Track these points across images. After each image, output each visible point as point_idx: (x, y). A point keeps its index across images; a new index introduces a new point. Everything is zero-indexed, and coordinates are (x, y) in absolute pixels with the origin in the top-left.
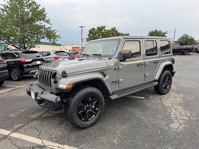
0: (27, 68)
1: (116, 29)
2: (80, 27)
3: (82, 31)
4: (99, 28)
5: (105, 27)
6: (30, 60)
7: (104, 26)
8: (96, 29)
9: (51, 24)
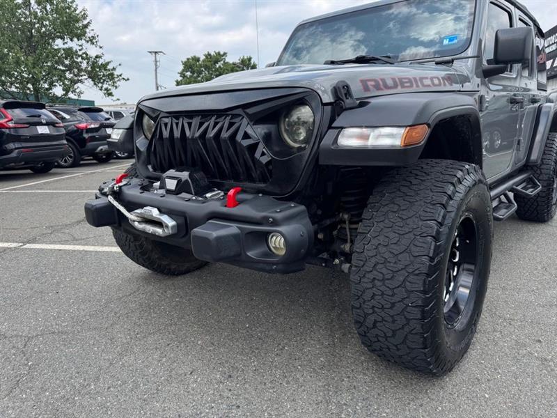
0: (90, 142)
1: (252, 62)
2: (150, 52)
3: (158, 63)
4: (208, 56)
5: (225, 54)
6: (97, 126)
7: (222, 53)
8: (202, 58)
9: (101, 47)
